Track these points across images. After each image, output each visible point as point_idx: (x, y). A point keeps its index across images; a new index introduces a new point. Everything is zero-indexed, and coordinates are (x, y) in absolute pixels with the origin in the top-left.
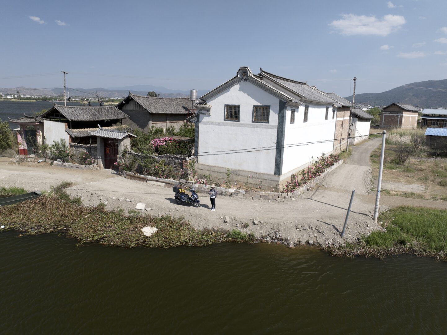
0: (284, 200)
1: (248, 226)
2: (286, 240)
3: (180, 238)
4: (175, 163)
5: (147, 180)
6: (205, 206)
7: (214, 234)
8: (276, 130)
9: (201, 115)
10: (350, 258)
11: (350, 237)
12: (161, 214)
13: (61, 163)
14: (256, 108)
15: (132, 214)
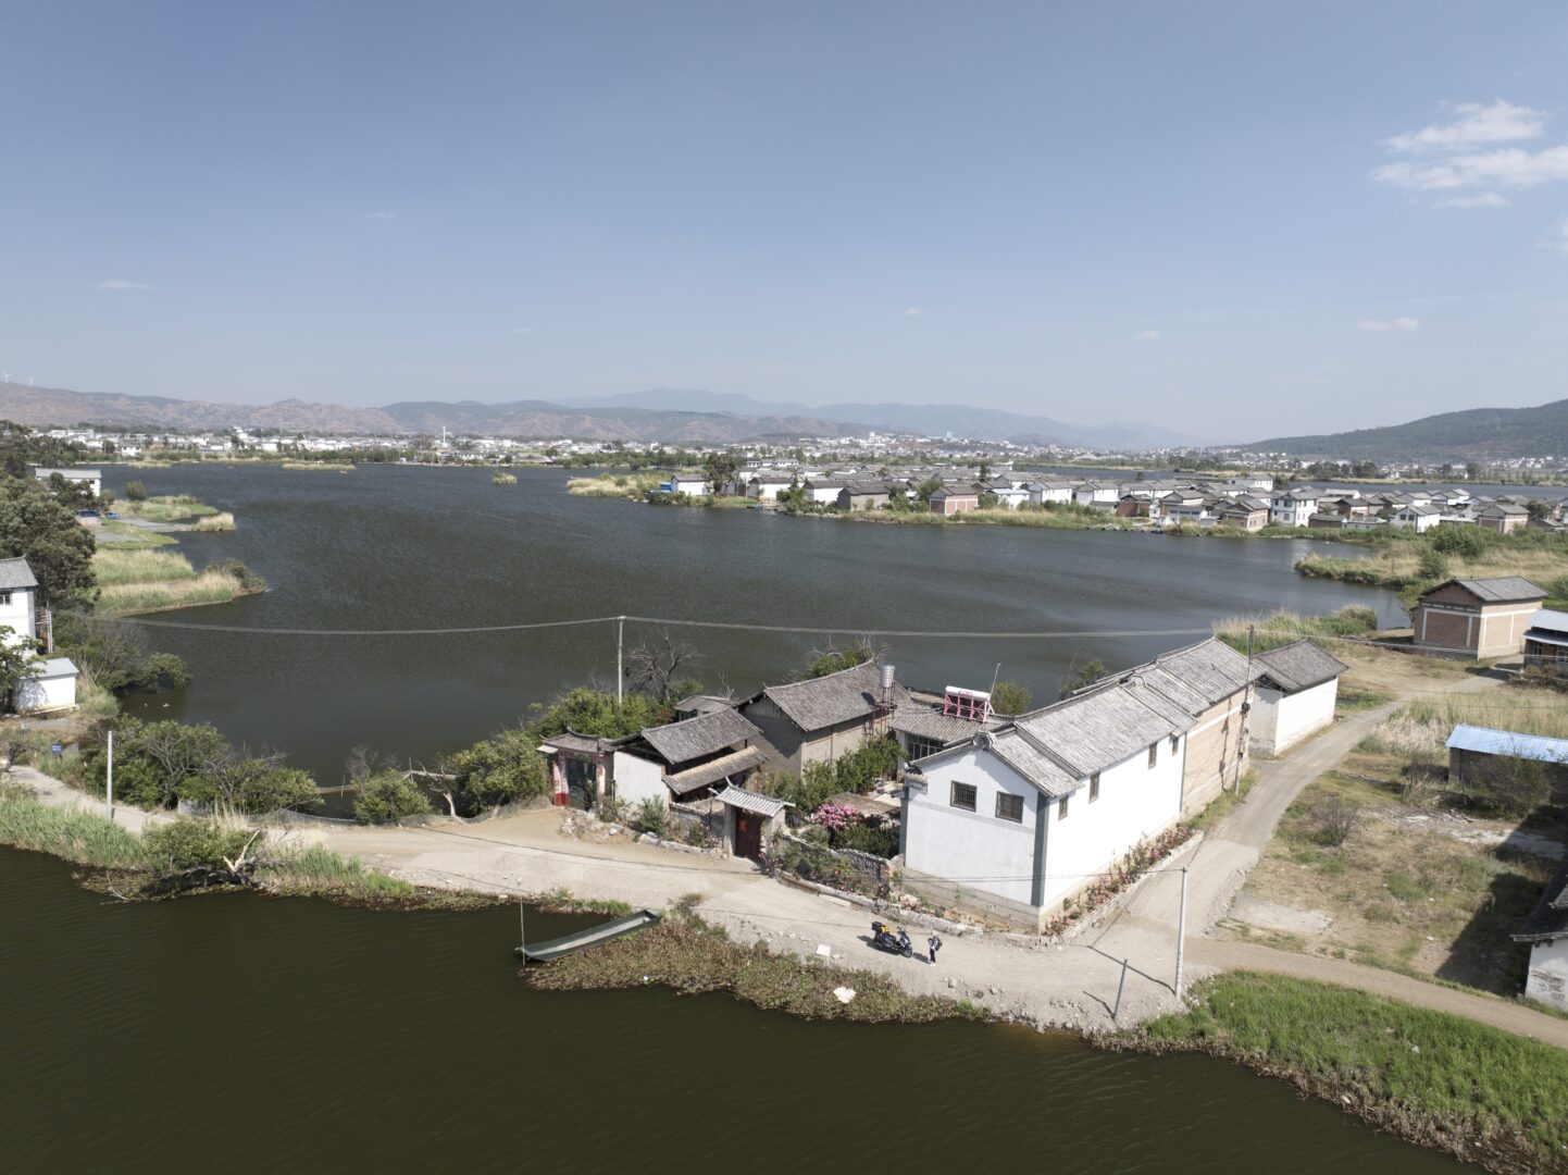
0: (1044, 949)
1: (982, 995)
2: (1034, 1021)
3: (889, 1009)
4: (867, 867)
5: (817, 892)
6: (920, 957)
7: (935, 1005)
8: (1034, 837)
9: (911, 790)
10: (1114, 1052)
11: (1126, 1021)
12: (855, 967)
13: (655, 841)
14: (1002, 797)
15: (812, 962)
